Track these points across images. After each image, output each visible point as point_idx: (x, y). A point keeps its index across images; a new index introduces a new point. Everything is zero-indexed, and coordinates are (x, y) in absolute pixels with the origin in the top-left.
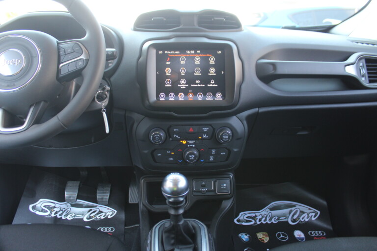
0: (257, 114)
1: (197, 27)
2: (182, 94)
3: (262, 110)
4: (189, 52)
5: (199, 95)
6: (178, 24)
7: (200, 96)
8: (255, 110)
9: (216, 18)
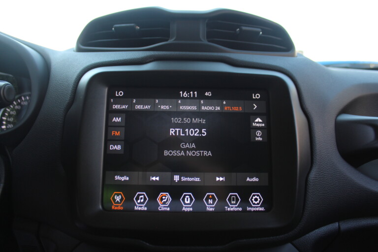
0: (338, 233)
1: (205, 42)
2: (167, 197)
3: (347, 225)
4: (185, 95)
5: (207, 200)
6: (166, 35)
7: (210, 201)
8: (334, 226)
9: (244, 28)
